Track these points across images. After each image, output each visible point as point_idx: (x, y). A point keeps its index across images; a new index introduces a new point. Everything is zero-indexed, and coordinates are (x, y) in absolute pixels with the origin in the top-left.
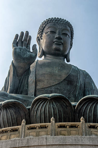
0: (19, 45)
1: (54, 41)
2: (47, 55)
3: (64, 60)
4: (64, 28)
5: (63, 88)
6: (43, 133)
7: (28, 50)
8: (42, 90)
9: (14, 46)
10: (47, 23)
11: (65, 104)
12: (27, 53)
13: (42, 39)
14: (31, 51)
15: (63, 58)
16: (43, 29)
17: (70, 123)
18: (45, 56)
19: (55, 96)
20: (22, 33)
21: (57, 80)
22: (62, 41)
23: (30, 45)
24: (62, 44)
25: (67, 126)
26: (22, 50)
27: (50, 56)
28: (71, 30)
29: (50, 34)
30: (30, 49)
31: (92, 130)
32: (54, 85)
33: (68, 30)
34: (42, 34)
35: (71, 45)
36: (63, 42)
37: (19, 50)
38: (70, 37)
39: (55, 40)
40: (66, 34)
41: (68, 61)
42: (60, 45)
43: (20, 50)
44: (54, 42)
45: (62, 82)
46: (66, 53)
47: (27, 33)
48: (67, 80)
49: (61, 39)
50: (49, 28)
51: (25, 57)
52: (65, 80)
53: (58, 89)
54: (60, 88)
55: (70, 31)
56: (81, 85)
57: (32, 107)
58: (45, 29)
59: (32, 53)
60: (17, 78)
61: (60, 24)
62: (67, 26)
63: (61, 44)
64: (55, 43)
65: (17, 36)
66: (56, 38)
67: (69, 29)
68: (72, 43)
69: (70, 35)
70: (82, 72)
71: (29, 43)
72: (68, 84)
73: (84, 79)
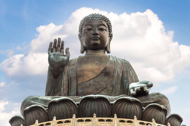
3: (105, 53)
4: (99, 24)
5: (101, 80)
10: (84, 22)
12: (60, 57)
14: (65, 54)
17: (65, 120)
20: (55, 40)
21: (95, 74)
22: (99, 36)
24: (99, 38)
25: (63, 122)
26: (56, 56)
27: (90, 51)
28: (107, 24)
29: (88, 32)
32: (93, 78)
33: (104, 25)
36: (99, 37)
38: (108, 30)
39: (92, 36)
40: (102, 30)
41: (108, 52)
43: (54, 56)
45: (99, 75)
46: (106, 45)
47: (59, 39)
48: (104, 73)
49: (98, 34)
50: (86, 25)
51: (58, 62)
52: (101, 72)
53: (96, 81)
54: (97, 80)
56: (118, 74)
60: (54, 79)
62: (103, 21)
63: (98, 39)
64: (93, 39)
65: (51, 43)
66: (93, 34)
67: (105, 23)
68: (112, 34)
70: (120, 62)
71: (62, 48)
72: (105, 76)
73: (122, 68)
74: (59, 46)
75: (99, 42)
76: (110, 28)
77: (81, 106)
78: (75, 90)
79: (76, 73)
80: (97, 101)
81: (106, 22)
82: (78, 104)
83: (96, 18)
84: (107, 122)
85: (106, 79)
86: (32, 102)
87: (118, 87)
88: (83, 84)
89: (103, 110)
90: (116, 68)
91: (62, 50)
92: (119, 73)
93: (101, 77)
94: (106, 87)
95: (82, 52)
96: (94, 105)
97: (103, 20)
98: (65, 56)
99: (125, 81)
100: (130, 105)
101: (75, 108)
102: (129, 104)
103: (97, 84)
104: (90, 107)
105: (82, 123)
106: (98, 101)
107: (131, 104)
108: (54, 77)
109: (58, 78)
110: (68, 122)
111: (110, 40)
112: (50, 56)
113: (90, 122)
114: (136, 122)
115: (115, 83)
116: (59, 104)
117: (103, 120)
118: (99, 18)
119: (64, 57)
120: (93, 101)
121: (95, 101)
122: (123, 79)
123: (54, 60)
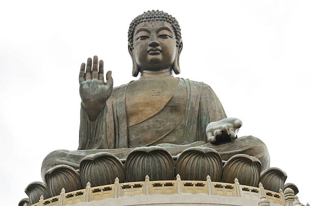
0: (87, 78)
3: (171, 73)
4: (159, 27)
5: (165, 119)
7: (100, 81)
12: (98, 87)
14: (105, 81)
15: (168, 70)
20: (90, 60)
21: (155, 109)
23: (103, 73)
24: (161, 51)
26: (91, 85)
28: (173, 26)
29: (142, 41)
30: (103, 79)
32: (152, 117)
35: (180, 46)
37: (87, 85)
38: (174, 37)
39: (149, 48)
40: (164, 37)
41: (177, 73)
42: (158, 54)
43: (89, 86)
44: (148, 52)
45: (162, 110)
46: (173, 61)
47: (96, 58)
48: (170, 107)
49: (158, 45)
50: (139, 31)
51: (95, 95)
52: (166, 106)
53: (157, 121)
54: (160, 120)
55: (171, 28)
58: (135, 33)
60: (91, 122)
61: (153, 22)
63: (159, 52)
64: (150, 52)
65: (83, 65)
66: (150, 45)
67: (168, 25)
68: (181, 43)
70: (195, 87)
71: (101, 71)
72: (172, 111)
73: (199, 96)
74: (95, 69)
75: (160, 57)
76: (179, 34)
77: (128, 164)
78: (126, 136)
79: (126, 109)
80: (152, 157)
81: (170, 23)
82: (123, 162)
83: (155, 18)
84: (166, 187)
85: (173, 116)
86: (58, 160)
87: (192, 129)
88: (138, 125)
89: (161, 169)
90: (188, 97)
91: (101, 74)
92: (194, 106)
93: (165, 114)
94: (173, 130)
95: (135, 75)
96: (147, 162)
97: (165, 21)
98: (105, 84)
99: (204, 117)
100: (203, 159)
101: (119, 168)
102: (201, 157)
103: (159, 125)
104: (142, 165)
105: (128, 190)
106: (154, 156)
107: (203, 157)
108: (90, 119)
109: (97, 120)
110: (109, 189)
111: (179, 53)
112: (81, 86)
113: (141, 188)
114: (209, 185)
115: (188, 122)
116: (95, 163)
117: (159, 185)
118: (159, 17)
119: (103, 86)
120: (145, 156)
121: (148, 155)
122: (200, 114)
123: (88, 91)
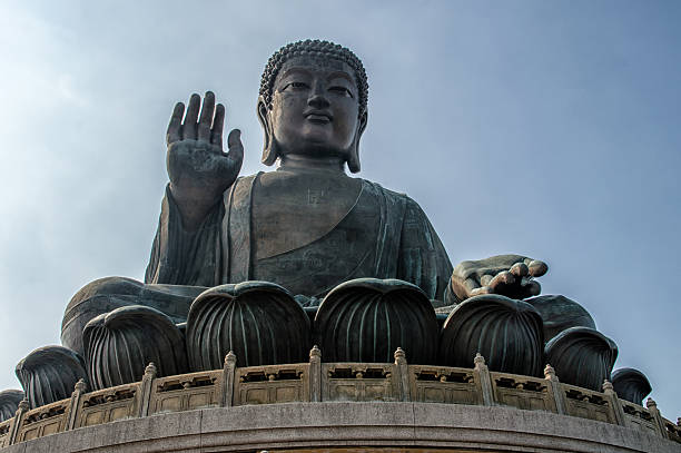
0: (185, 135)
1: (306, 111)
2: (288, 156)
3: (342, 168)
4: (333, 70)
6: (198, 400)
8: (271, 261)
9: (169, 141)
10: (284, 61)
11: (281, 310)
12: (210, 157)
13: (271, 108)
15: (337, 161)
16: (274, 79)
17: (277, 368)
18: (284, 160)
19: (250, 288)
20: (195, 99)
21: (315, 231)
22: (330, 111)
23: (221, 132)
24: (331, 119)
25: (268, 375)
26: (195, 150)
27: (297, 158)
28: (356, 75)
29: (294, 93)
30: (220, 144)
31: (340, 382)
32: (307, 245)
33: (347, 77)
34: (271, 93)
35: (363, 119)
36: (332, 113)
37: (187, 150)
38: (357, 98)
39: (308, 109)
40: (341, 90)
41: (355, 169)
42: (325, 122)
43: (190, 152)
44: (306, 116)
45: (329, 235)
46: (349, 144)
47: (211, 97)
48: (345, 229)
49: (327, 105)
50: (289, 73)
51: (203, 172)
52: (338, 227)
53: (317, 255)
55: (354, 79)
56: (389, 239)
57: (191, 324)
58: (279, 77)
59: (226, 155)
60: (186, 232)
61: (321, 59)
62: (344, 64)
63: (328, 119)
64: (309, 117)
65: (180, 107)
66: (312, 103)
67: (351, 73)
68: (366, 113)
69: (355, 92)
70: (393, 201)
71: (218, 128)
72: (349, 240)
73: (402, 219)
74: (207, 117)
79: (251, 223)
81: (354, 68)
82: (312, 314)
84: (452, 384)
85: (352, 249)
88: (276, 260)
90: (383, 217)
91: (216, 134)
92: (393, 236)
93: (334, 243)
96: (379, 316)
97: (344, 61)
99: (411, 261)
100: (511, 326)
102: (508, 321)
103: (321, 264)
105: (350, 381)
107: (512, 321)
108: (184, 226)
109: (201, 229)
110: (294, 375)
112: (173, 149)
114: (555, 390)
115: (381, 265)
118: (333, 53)
120: (375, 302)
122: (403, 254)
123: (188, 162)
